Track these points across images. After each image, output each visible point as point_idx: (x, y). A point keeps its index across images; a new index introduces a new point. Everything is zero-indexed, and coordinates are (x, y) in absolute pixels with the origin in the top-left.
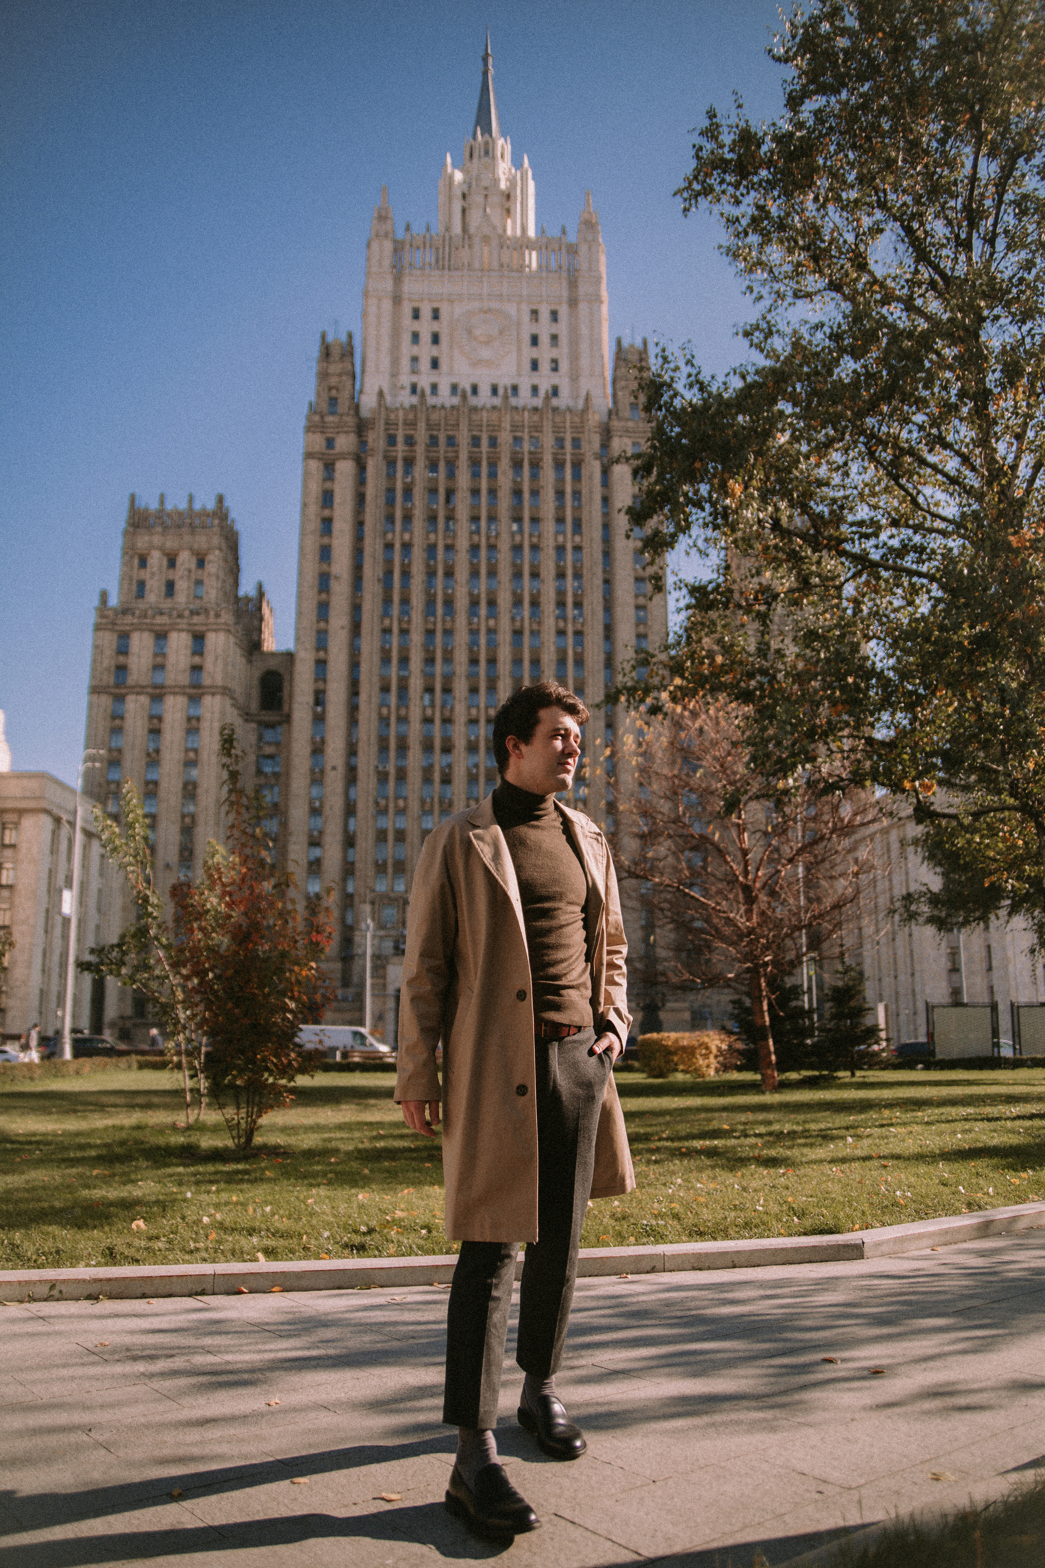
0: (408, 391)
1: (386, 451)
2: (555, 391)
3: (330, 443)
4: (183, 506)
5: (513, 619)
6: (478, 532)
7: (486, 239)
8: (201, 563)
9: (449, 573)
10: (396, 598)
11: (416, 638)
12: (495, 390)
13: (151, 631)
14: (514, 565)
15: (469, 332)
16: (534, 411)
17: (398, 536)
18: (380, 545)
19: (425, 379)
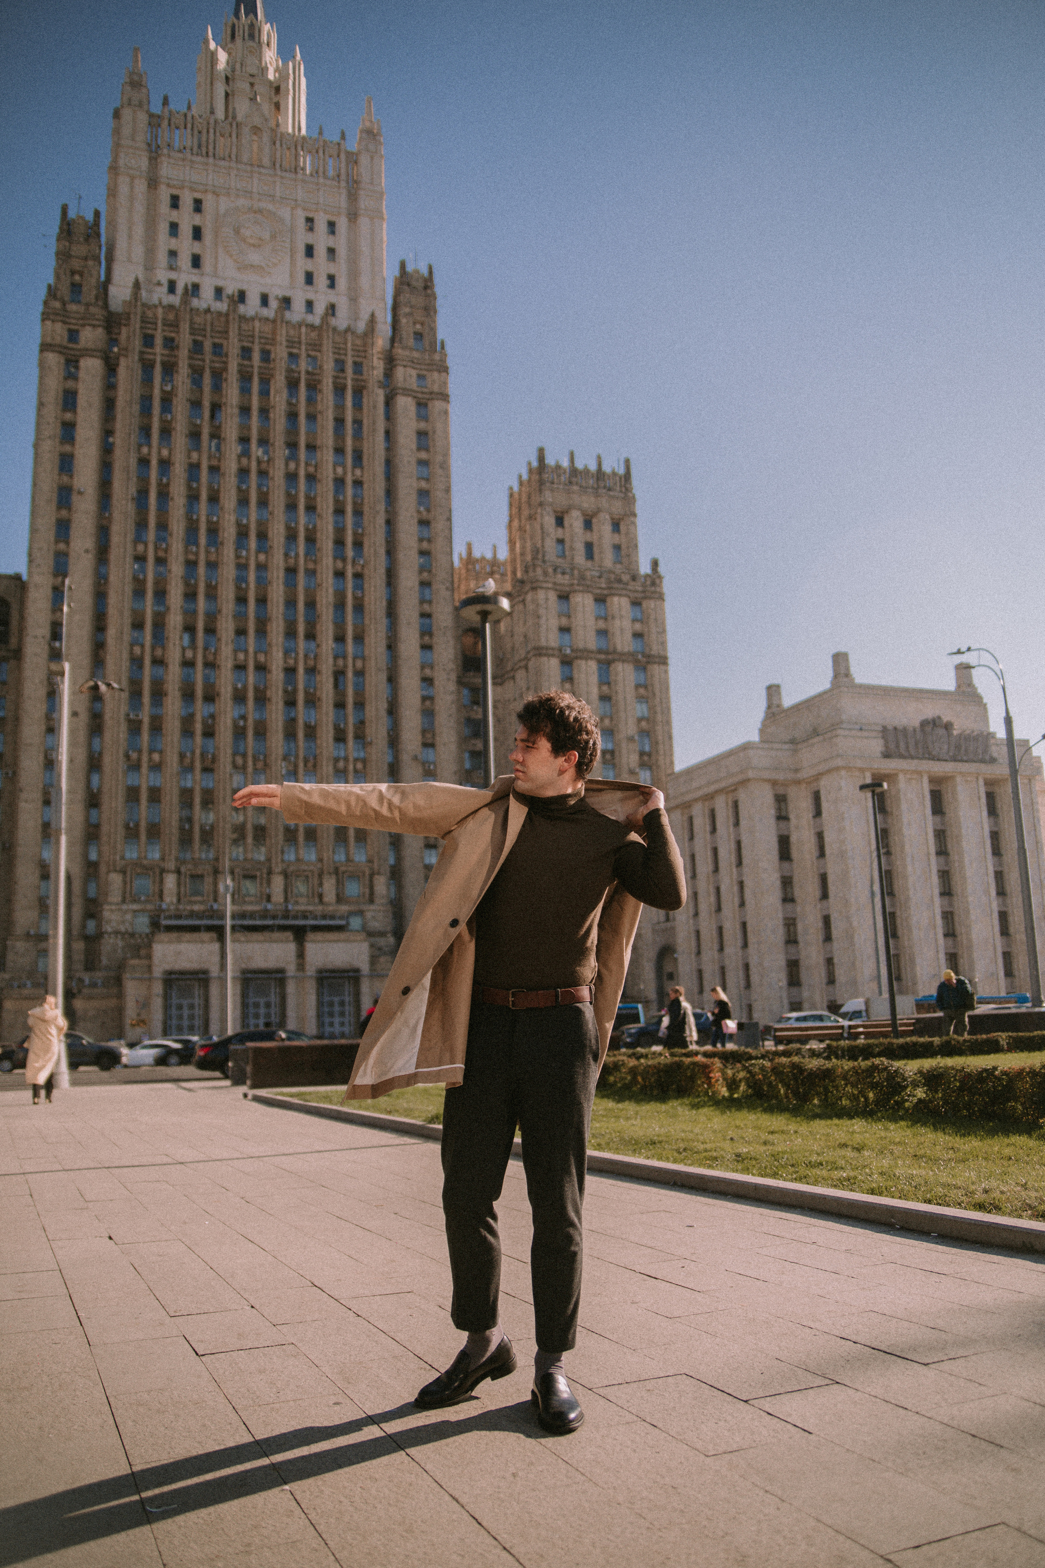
0: (165, 289)
1: (142, 353)
2: (332, 309)
3: (73, 335)
5: (286, 555)
6: (246, 454)
7: (256, 130)
9: (214, 499)
10: (152, 521)
11: (177, 569)
12: (265, 300)
14: (288, 495)
15: (237, 231)
16: (312, 327)
17: (155, 451)
18: (133, 462)
19: (185, 277)
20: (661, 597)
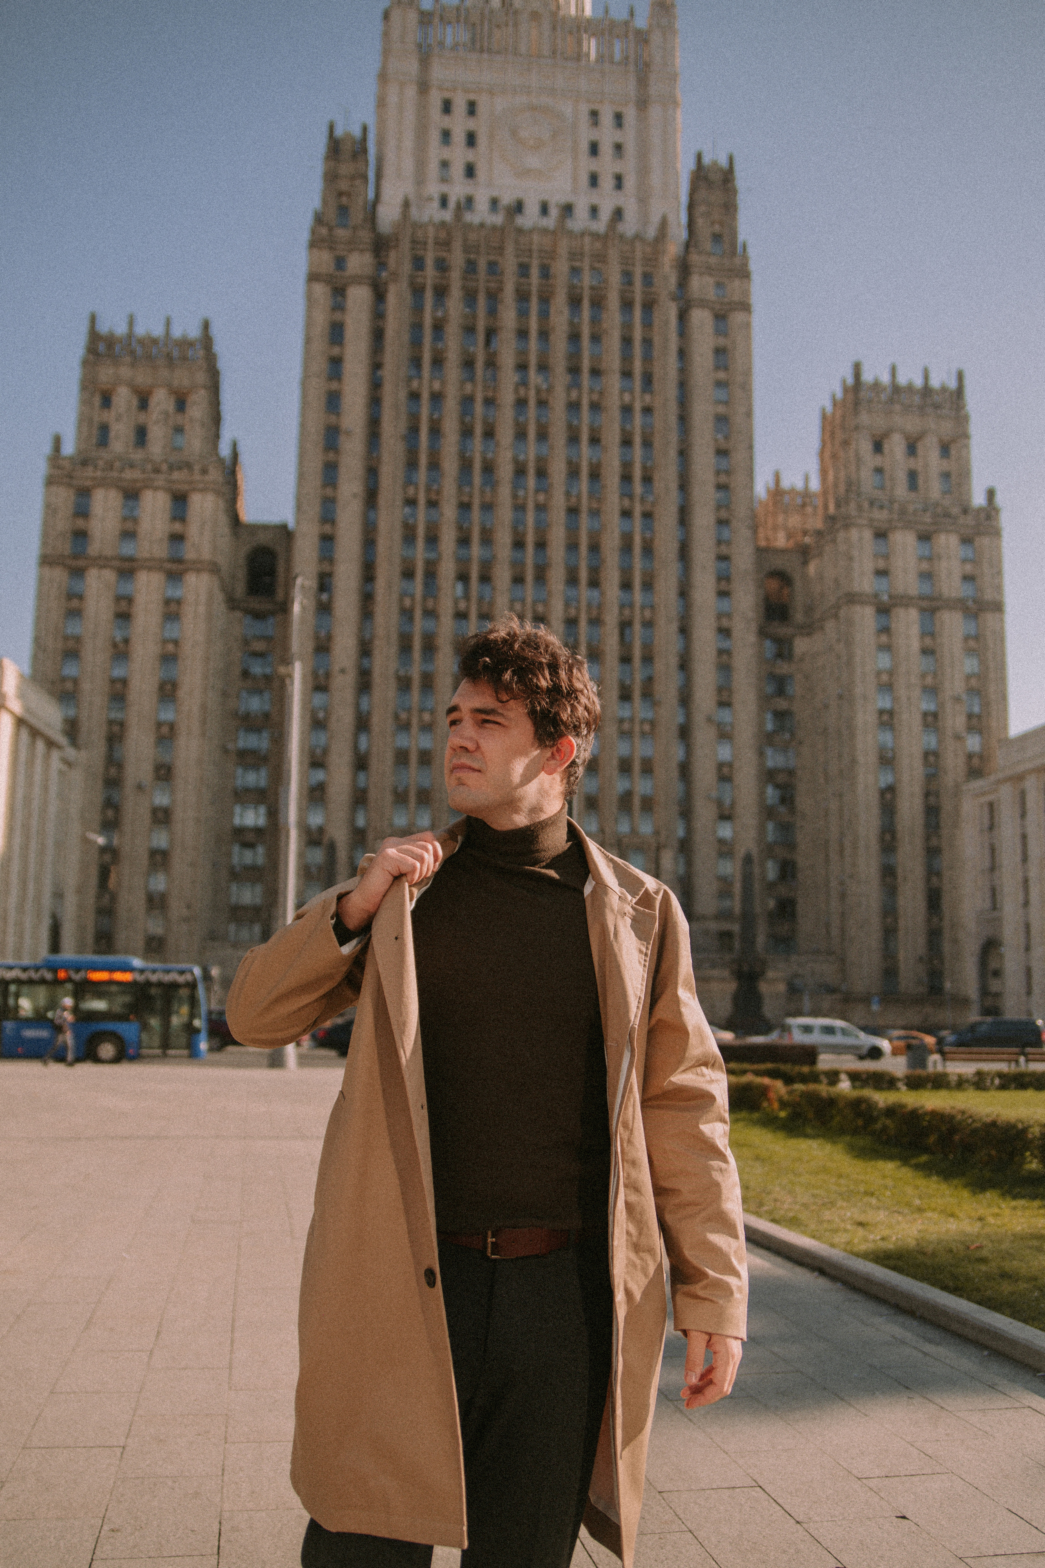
0: (436, 204)
1: (412, 276)
2: (618, 214)
3: (340, 263)
4: (158, 331)
5: (568, 494)
6: (524, 383)
7: (535, 16)
8: (181, 405)
9: (489, 433)
10: (423, 460)
11: (449, 512)
12: (544, 209)
13: (118, 487)
14: (570, 426)
15: (514, 133)
16: (595, 236)
17: (426, 384)
18: (403, 395)
19: (458, 190)
20: (996, 533)
